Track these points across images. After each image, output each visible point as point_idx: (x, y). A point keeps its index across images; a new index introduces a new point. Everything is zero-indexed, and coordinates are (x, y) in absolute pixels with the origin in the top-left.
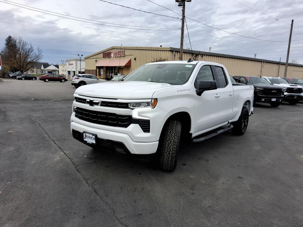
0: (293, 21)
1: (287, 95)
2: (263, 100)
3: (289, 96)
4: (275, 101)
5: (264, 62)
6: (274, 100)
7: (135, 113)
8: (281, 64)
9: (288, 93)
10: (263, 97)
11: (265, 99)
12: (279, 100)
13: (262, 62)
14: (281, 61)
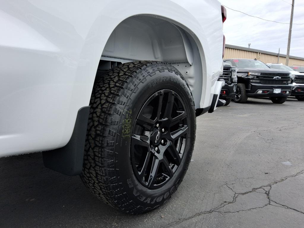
1: (295, 87)
2: (260, 92)
3: (298, 88)
4: (279, 93)
5: (260, 53)
6: (277, 91)
8: (280, 57)
9: (296, 83)
10: (260, 88)
11: (263, 91)
12: (286, 91)
13: (257, 53)
14: (280, 53)
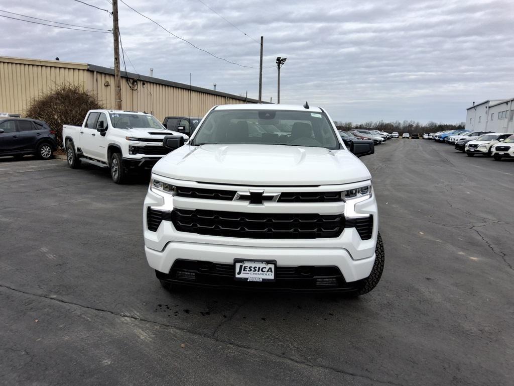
0: (262, 37)
5: (228, 98)
7: (350, 209)
13: (225, 97)
14: (248, 97)
